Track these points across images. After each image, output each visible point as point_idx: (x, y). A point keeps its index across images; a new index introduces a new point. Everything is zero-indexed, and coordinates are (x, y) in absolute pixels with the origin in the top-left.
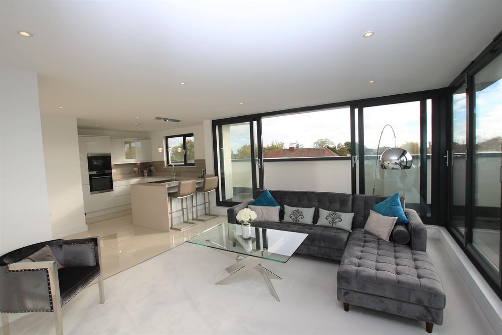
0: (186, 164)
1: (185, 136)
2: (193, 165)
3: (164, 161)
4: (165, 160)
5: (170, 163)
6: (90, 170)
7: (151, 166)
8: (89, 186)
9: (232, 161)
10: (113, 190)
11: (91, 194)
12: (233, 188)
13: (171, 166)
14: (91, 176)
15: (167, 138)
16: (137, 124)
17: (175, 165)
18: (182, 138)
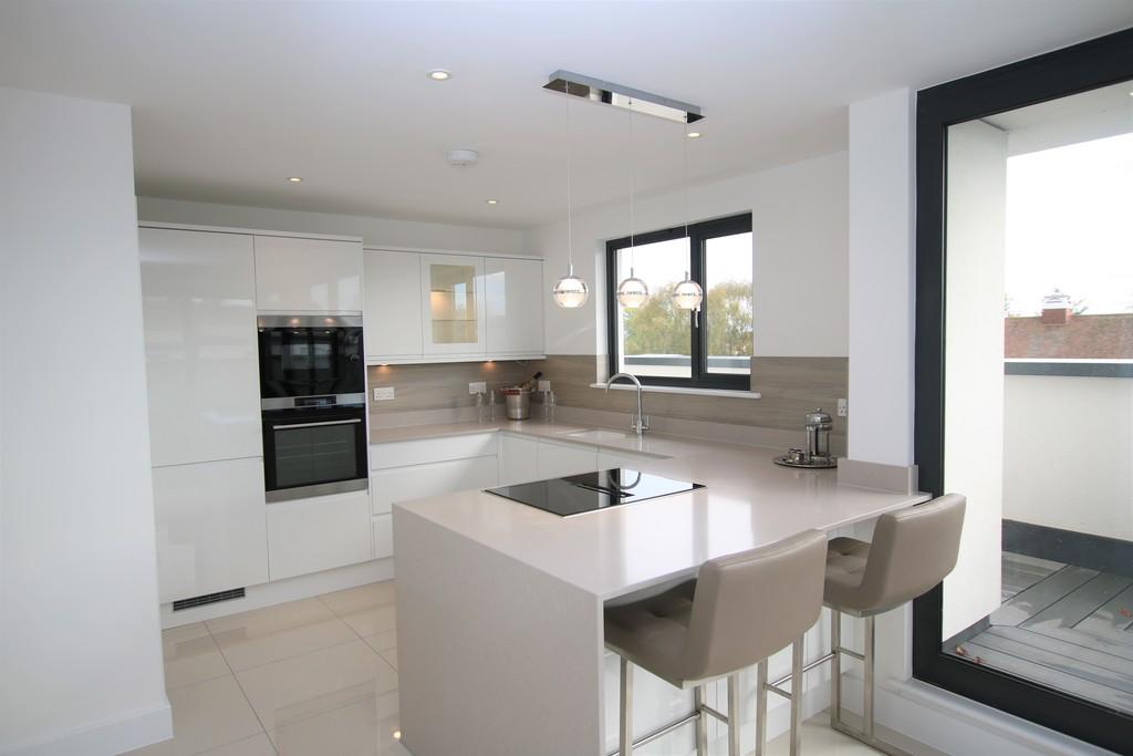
0: (701, 378)
1: (700, 233)
2: (741, 382)
3: (592, 359)
4: (601, 350)
5: (623, 369)
6: (267, 392)
7: (538, 376)
8: (262, 464)
9: (1011, 369)
10: (366, 487)
11: (268, 500)
12: (1004, 521)
13: (626, 380)
14: (269, 418)
15: (613, 247)
16: (463, 155)
17: (645, 380)
18: (684, 244)
